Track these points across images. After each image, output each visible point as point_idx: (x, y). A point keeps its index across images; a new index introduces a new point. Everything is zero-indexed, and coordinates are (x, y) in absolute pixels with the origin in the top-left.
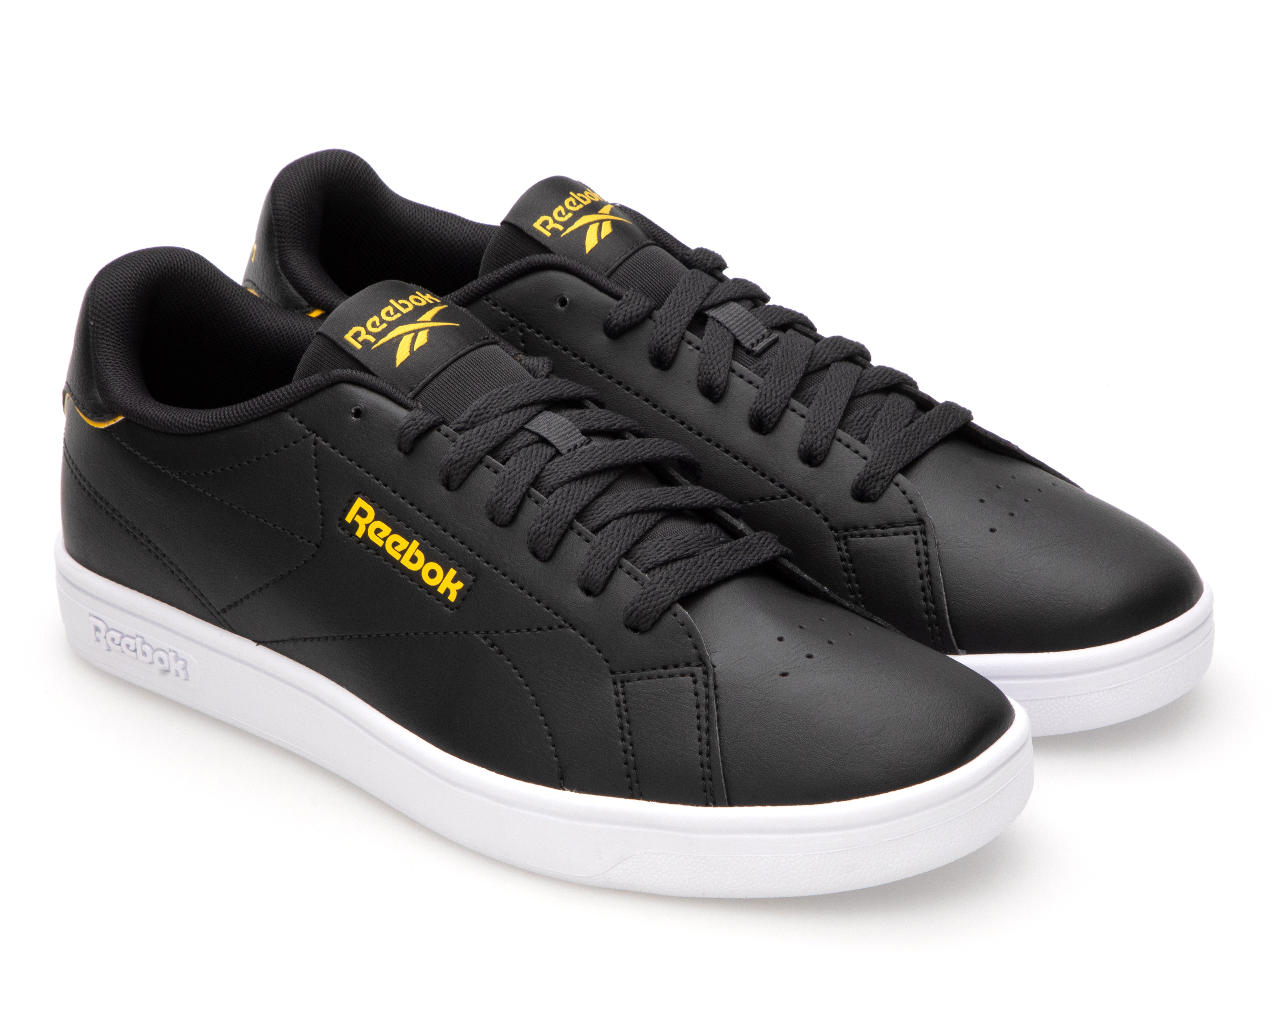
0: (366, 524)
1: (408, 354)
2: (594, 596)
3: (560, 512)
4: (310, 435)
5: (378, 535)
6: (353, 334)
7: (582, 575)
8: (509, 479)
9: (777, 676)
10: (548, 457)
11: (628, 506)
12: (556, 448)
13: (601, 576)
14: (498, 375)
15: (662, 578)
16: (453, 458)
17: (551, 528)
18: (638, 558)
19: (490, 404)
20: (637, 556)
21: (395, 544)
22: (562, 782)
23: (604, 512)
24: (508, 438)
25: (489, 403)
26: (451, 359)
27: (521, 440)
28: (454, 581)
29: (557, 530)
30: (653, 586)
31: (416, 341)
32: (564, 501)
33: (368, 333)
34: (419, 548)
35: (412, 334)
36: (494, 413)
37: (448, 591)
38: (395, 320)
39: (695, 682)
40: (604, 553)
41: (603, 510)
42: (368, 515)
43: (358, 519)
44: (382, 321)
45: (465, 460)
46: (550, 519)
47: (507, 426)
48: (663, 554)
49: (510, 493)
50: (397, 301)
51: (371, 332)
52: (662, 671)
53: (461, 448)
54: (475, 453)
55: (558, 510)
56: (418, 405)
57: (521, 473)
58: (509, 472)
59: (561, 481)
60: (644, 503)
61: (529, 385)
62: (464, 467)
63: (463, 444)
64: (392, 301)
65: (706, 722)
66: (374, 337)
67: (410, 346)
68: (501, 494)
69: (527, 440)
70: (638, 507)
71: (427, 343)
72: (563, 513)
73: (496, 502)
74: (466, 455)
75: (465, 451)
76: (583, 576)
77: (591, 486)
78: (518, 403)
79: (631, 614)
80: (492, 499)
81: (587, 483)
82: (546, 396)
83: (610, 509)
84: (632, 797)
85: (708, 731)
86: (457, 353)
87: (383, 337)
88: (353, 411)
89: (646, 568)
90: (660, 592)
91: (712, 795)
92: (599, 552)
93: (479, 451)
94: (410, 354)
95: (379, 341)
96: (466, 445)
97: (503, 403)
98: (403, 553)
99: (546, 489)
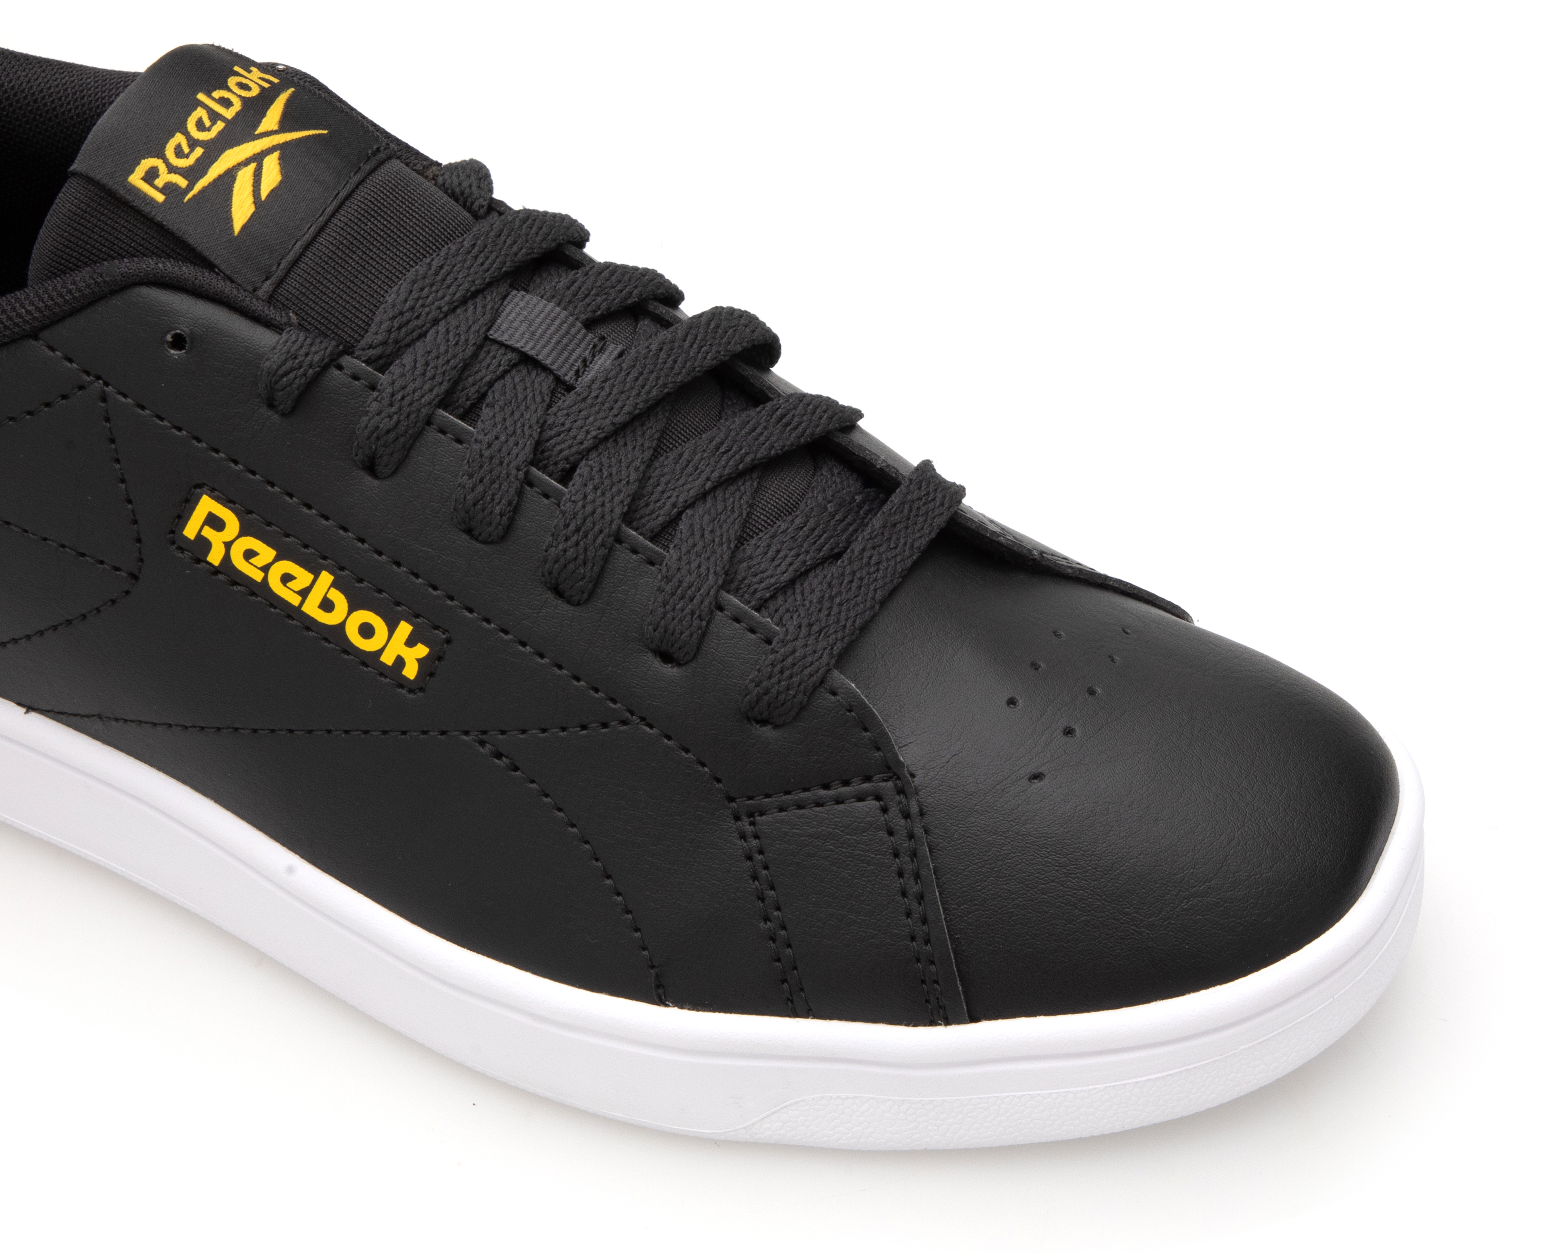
0: (224, 543)
1: (252, 209)
2: (679, 665)
3: (597, 515)
4: (91, 383)
5: (252, 560)
6: (143, 174)
7: (655, 630)
8: (491, 458)
9: (1024, 782)
10: (546, 398)
11: (704, 476)
12: (554, 375)
13: (692, 635)
14: (418, 228)
15: (800, 627)
16: (381, 426)
17: (586, 550)
18: (742, 581)
19: (418, 299)
20: (739, 577)
21: (287, 578)
22: (661, 991)
23: (665, 496)
24: (466, 366)
25: (416, 296)
26: (330, 210)
27: (489, 365)
28: (410, 642)
29: (596, 551)
30: (789, 648)
31: (263, 179)
32: (599, 492)
33: (172, 169)
34: (334, 585)
35: (253, 166)
36: (430, 317)
37: (400, 662)
38: (216, 137)
39: (885, 810)
40: (689, 587)
41: (663, 492)
42: (227, 526)
43: (208, 533)
44: (193, 143)
45: (402, 428)
46: (581, 532)
47: (460, 343)
48: (783, 567)
49: (496, 485)
50: (209, 94)
51: (176, 167)
52: (823, 792)
53: (391, 405)
54: (419, 410)
55: (594, 512)
56: (289, 318)
57: (511, 443)
58: (488, 443)
59: (582, 447)
60: (727, 466)
61: (474, 245)
62: (402, 439)
63: (393, 395)
64: (201, 97)
65: (917, 883)
66: (185, 177)
67: (254, 191)
68: (480, 488)
69: (499, 365)
70: (720, 477)
71: (281, 182)
72: (603, 517)
73: (475, 505)
74: (402, 417)
75: (400, 409)
76: (656, 633)
77: (634, 448)
78: (468, 290)
79: (757, 702)
80: (465, 498)
81: (626, 444)
82: (508, 264)
83: (674, 489)
84: (794, 1013)
85: (921, 898)
86: (338, 194)
87: (202, 177)
88: (169, 338)
89: (761, 599)
90: (805, 657)
91: (941, 1007)
92: (679, 586)
93: (424, 406)
94: (256, 208)
95: (194, 184)
96: (399, 396)
97: (440, 294)
98: (304, 593)
99: (556, 464)
